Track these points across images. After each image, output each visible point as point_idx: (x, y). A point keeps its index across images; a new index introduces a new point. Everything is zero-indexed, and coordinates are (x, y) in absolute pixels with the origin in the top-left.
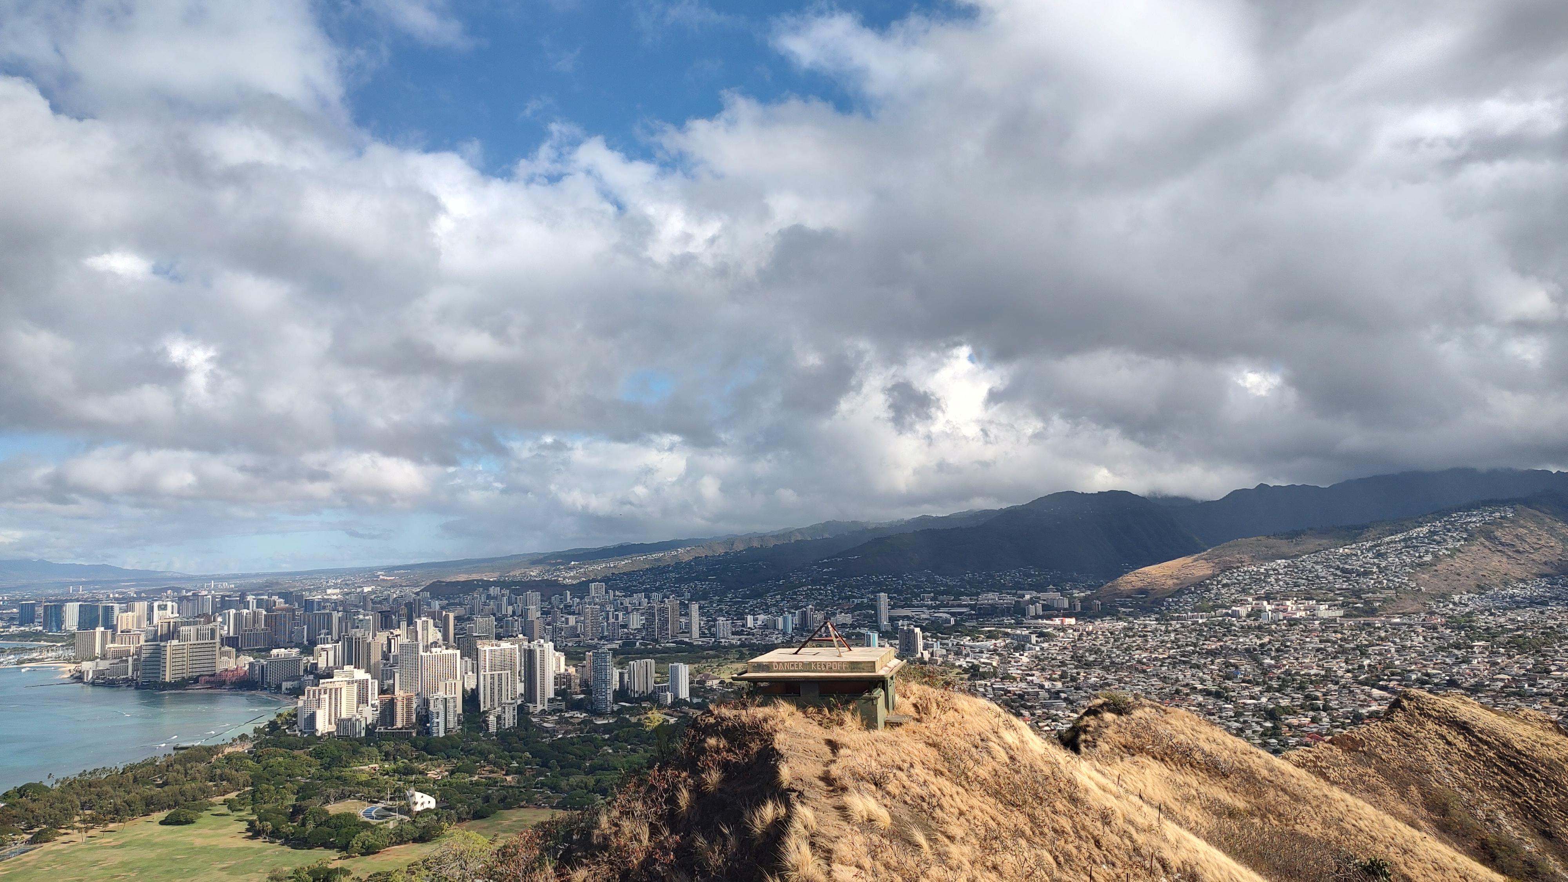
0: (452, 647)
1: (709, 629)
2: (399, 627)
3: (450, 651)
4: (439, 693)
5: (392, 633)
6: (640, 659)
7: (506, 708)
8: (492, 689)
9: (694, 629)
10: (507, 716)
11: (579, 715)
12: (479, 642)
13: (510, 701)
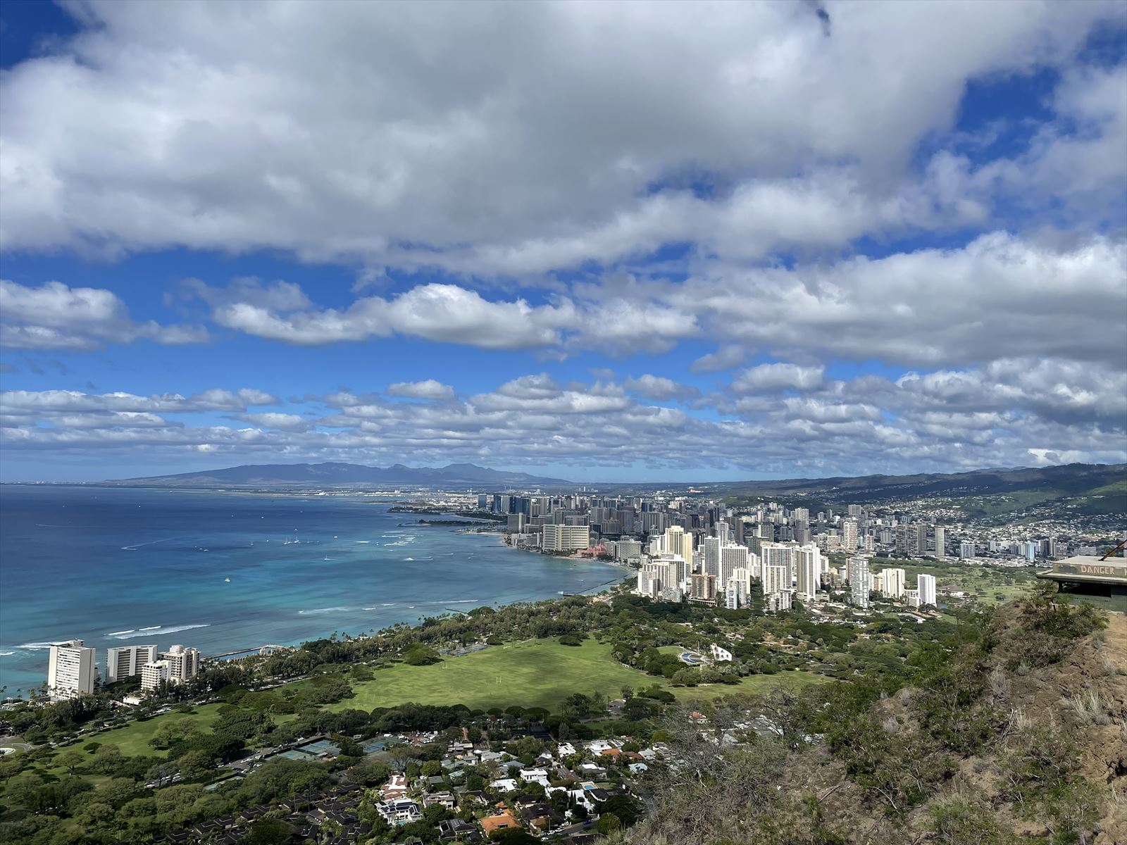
0: (742, 544)
1: (954, 550)
2: (704, 527)
3: (742, 547)
4: (733, 577)
5: (699, 531)
6: (892, 568)
7: (784, 594)
8: (772, 579)
9: (940, 548)
10: (784, 598)
11: (841, 607)
12: (762, 543)
13: (786, 589)
